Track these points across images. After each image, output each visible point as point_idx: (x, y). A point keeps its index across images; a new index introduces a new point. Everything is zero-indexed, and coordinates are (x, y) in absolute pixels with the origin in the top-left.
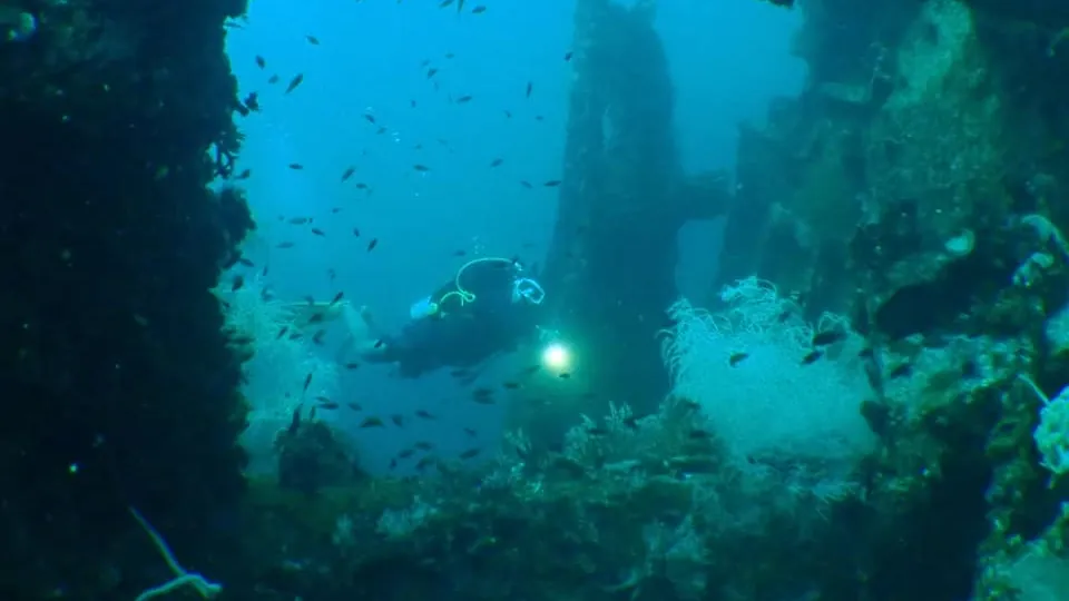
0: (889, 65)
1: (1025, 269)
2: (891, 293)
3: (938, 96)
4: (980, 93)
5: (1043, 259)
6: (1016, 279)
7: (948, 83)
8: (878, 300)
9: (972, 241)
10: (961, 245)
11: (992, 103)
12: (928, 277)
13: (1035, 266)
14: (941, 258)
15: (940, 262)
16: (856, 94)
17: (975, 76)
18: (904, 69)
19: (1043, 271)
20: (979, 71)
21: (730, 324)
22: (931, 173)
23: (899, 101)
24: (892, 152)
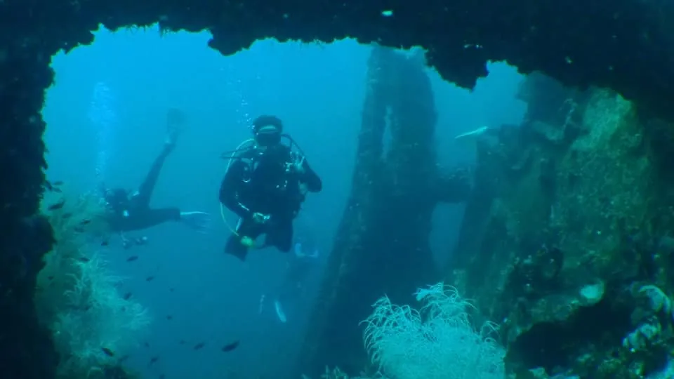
0: (578, 118)
1: (634, 336)
2: (529, 327)
3: (607, 147)
4: (636, 153)
5: (650, 330)
6: (625, 341)
7: (615, 139)
8: (519, 331)
9: (602, 292)
10: (592, 293)
11: (644, 162)
12: (563, 317)
13: (641, 335)
14: (575, 302)
15: (573, 305)
16: (554, 134)
17: (635, 139)
18: (588, 121)
19: (648, 342)
20: (637, 135)
21: (419, 316)
22: (598, 203)
23: (581, 144)
24: (573, 180)
